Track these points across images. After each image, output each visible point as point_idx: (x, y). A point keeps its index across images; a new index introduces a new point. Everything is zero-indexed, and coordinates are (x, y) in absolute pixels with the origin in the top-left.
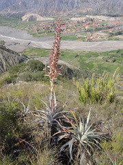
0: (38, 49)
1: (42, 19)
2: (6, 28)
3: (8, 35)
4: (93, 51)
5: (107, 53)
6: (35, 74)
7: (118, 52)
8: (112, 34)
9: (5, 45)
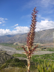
0: (18, 54)
1: (20, 44)
2: (8, 47)
3: (8, 49)
5: (42, 55)
6: (16, 63)
8: (43, 49)
9: (7, 53)
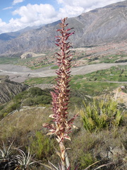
1: (36, 55)
4: (79, 74)
5: (89, 74)
6: (36, 98)
7: (97, 72)
8: (91, 60)
9: (10, 78)
